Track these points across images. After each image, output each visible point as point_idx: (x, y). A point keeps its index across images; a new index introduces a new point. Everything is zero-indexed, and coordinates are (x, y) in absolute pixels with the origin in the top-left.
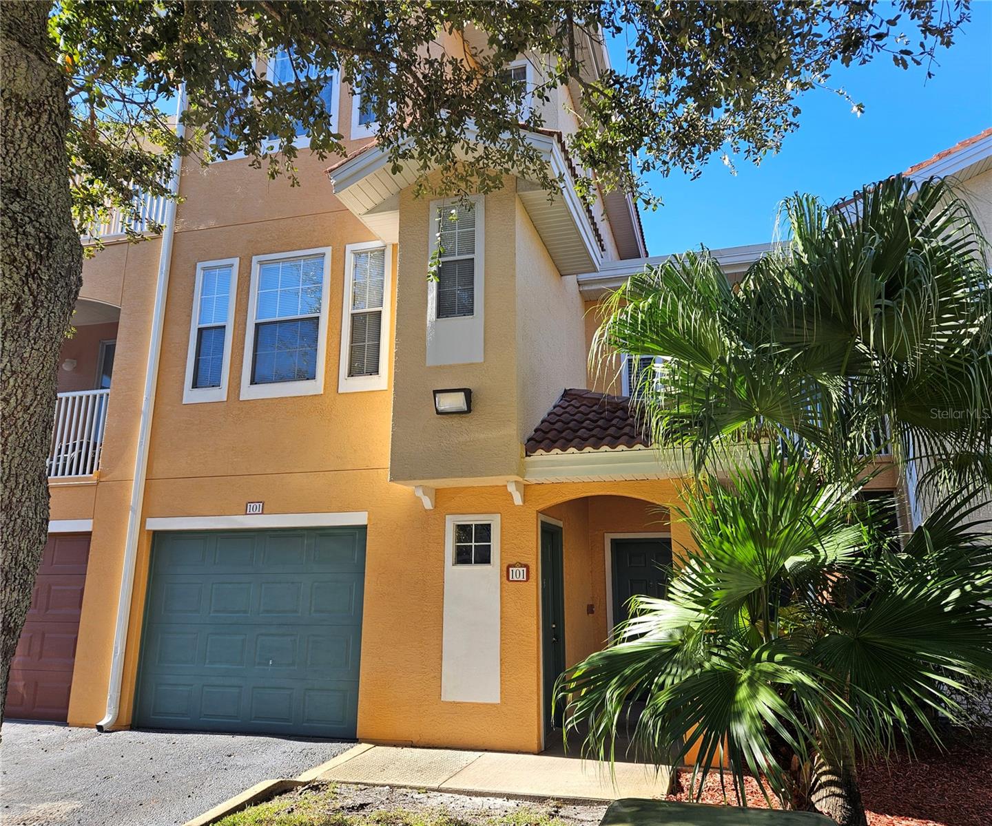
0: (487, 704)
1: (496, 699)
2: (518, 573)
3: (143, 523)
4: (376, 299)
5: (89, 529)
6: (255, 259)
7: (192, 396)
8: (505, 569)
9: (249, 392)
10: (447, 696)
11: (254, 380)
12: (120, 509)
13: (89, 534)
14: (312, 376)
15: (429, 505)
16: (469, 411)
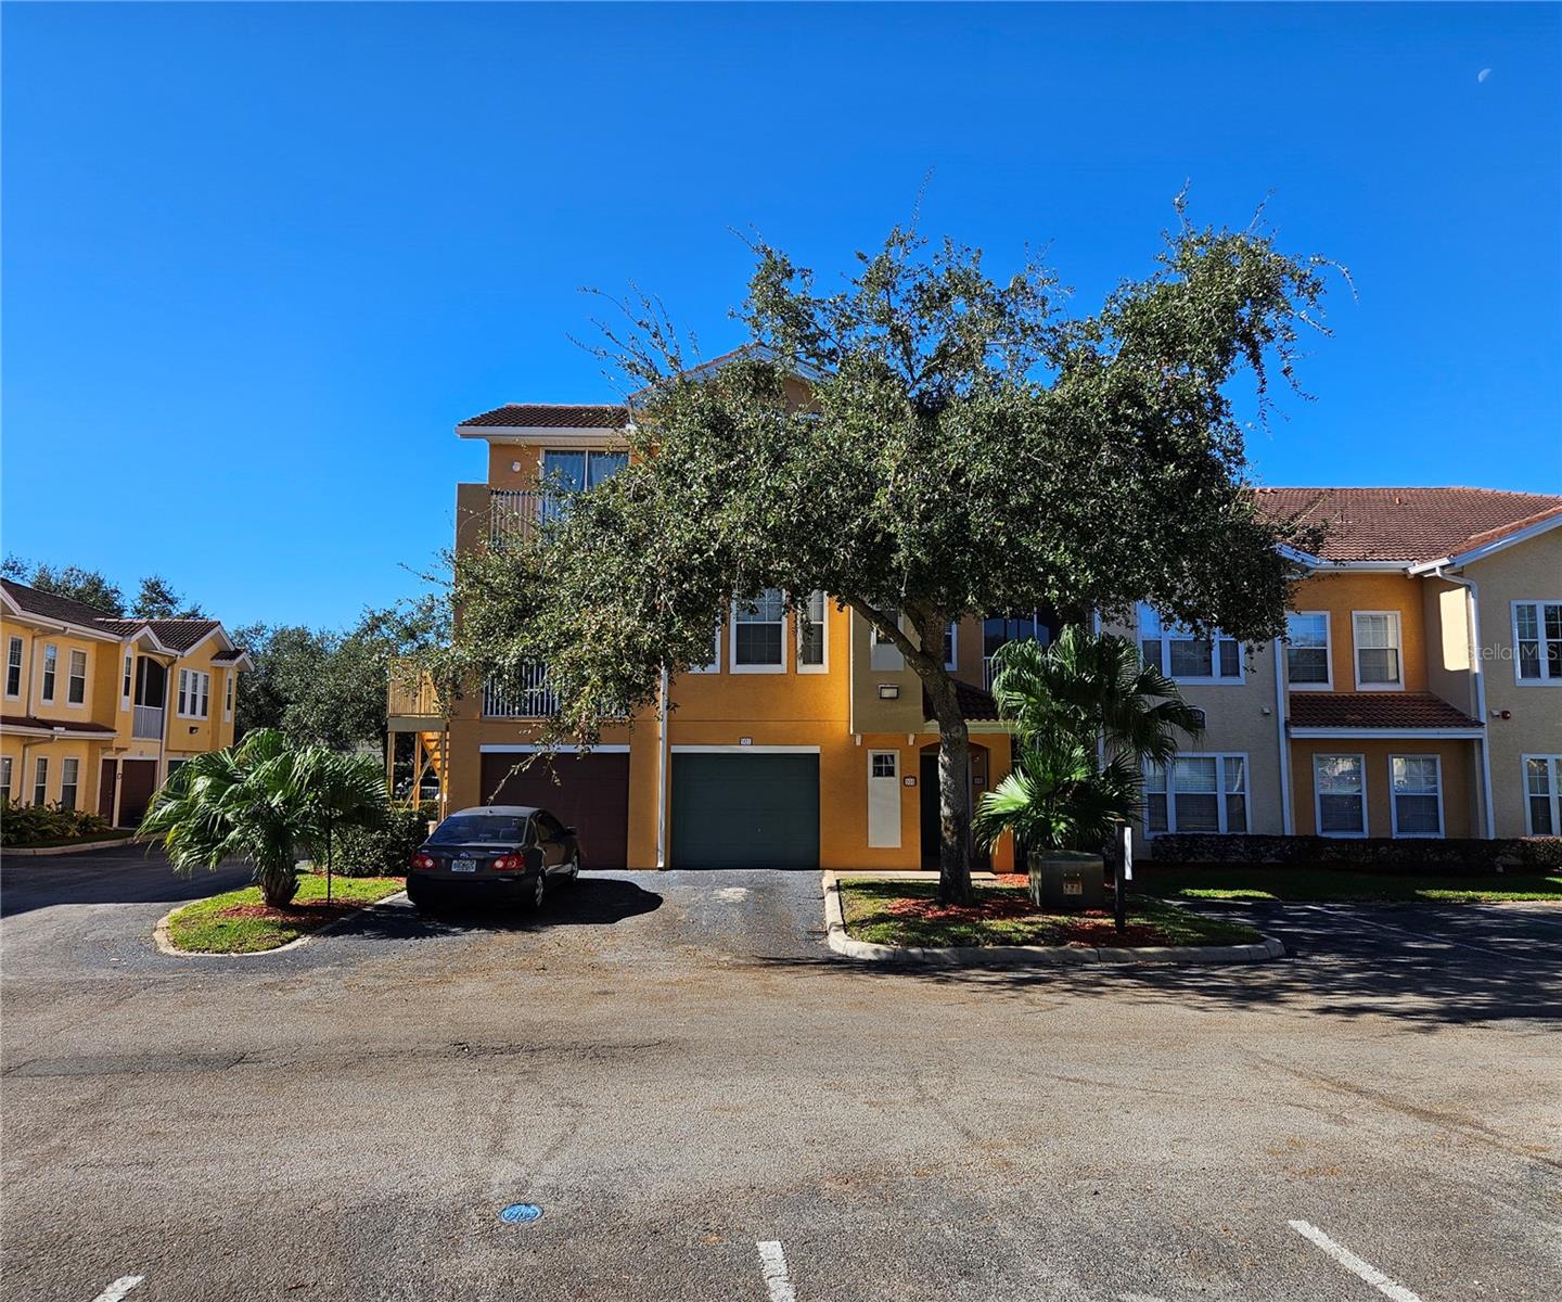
0: (894, 848)
1: (899, 846)
2: (910, 782)
3: (669, 749)
4: (818, 617)
5: (628, 751)
8: (903, 779)
10: (872, 844)
11: (739, 661)
12: (651, 739)
13: (628, 754)
14: (779, 662)
15: (858, 743)
16: (897, 698)
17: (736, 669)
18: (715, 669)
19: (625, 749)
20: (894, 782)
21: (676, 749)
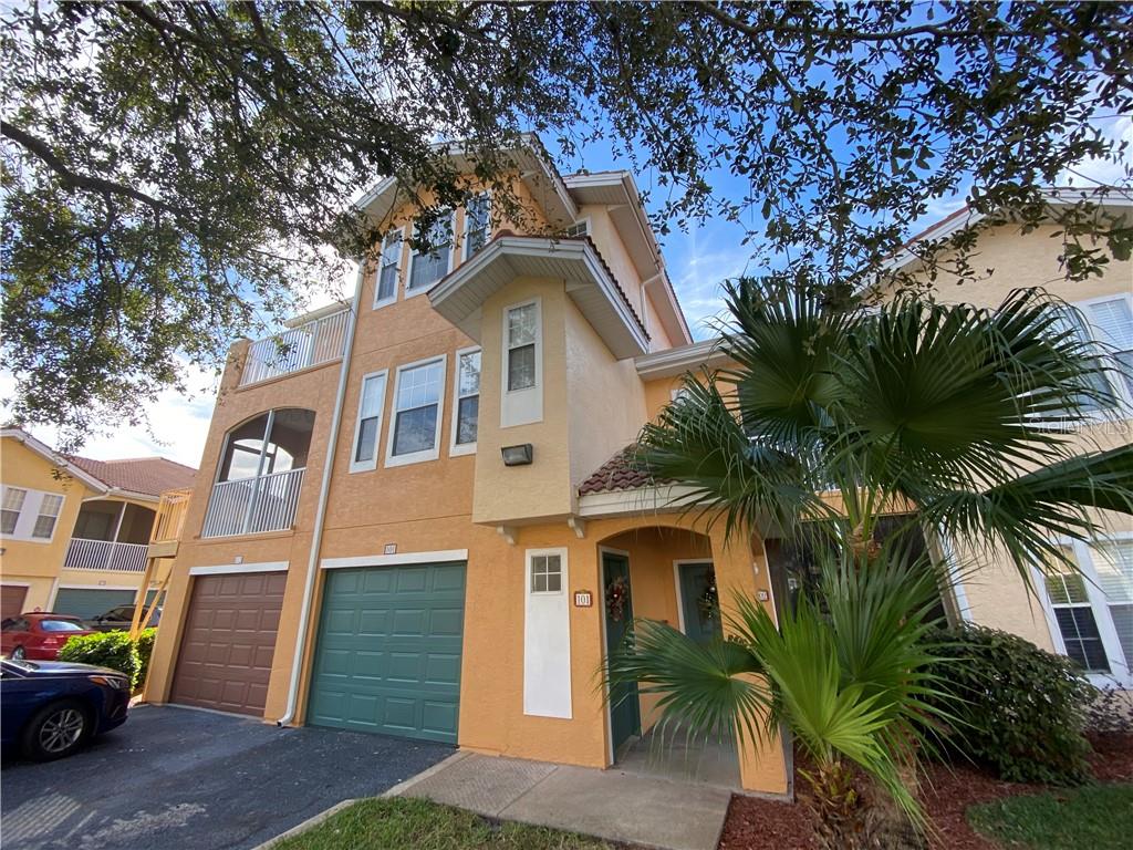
3: (318, 563)
5: (287, 568)
6: (398, 369)
7: (355, 468)
8: (572, 595)
10: (528, 711)
15: (510, 541)
16: (531, 462)
17: (392, 462)
18: (371, 465)
19: (285, 566)
20: (561, 599)
21: (327, 564)
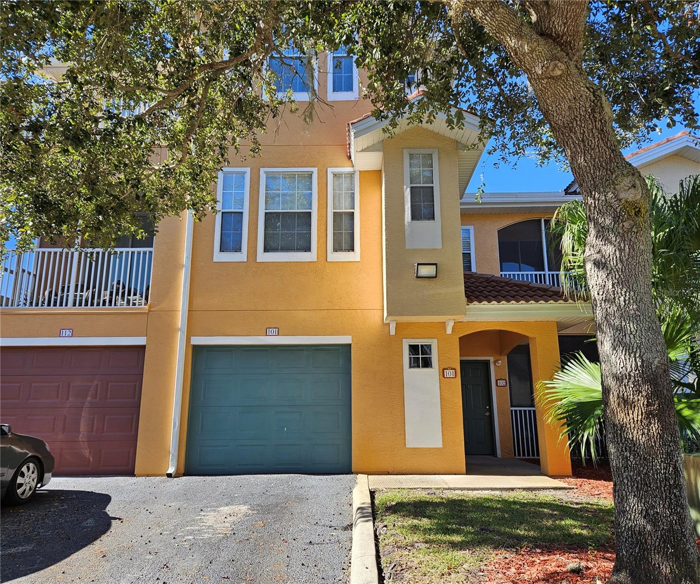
0: (434, 448)
1: (440, 445)
2: (449, 373)
3: (188, 340)
4: (349, 205)
5: (144, 343)
6: (262, 170)
7: (219, 257)
8: (441, 370)
9: (263, 257)
10: (409, 445)
11: (266, 249)
12: (169, 330)
13: (144, 347)
14: (308, 249)
15: (393, 332)
16: (436, 277)
18: (241, 257)
19: (140, 341)
20: (431, 375)
21: (197, 341)
